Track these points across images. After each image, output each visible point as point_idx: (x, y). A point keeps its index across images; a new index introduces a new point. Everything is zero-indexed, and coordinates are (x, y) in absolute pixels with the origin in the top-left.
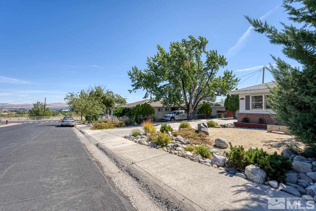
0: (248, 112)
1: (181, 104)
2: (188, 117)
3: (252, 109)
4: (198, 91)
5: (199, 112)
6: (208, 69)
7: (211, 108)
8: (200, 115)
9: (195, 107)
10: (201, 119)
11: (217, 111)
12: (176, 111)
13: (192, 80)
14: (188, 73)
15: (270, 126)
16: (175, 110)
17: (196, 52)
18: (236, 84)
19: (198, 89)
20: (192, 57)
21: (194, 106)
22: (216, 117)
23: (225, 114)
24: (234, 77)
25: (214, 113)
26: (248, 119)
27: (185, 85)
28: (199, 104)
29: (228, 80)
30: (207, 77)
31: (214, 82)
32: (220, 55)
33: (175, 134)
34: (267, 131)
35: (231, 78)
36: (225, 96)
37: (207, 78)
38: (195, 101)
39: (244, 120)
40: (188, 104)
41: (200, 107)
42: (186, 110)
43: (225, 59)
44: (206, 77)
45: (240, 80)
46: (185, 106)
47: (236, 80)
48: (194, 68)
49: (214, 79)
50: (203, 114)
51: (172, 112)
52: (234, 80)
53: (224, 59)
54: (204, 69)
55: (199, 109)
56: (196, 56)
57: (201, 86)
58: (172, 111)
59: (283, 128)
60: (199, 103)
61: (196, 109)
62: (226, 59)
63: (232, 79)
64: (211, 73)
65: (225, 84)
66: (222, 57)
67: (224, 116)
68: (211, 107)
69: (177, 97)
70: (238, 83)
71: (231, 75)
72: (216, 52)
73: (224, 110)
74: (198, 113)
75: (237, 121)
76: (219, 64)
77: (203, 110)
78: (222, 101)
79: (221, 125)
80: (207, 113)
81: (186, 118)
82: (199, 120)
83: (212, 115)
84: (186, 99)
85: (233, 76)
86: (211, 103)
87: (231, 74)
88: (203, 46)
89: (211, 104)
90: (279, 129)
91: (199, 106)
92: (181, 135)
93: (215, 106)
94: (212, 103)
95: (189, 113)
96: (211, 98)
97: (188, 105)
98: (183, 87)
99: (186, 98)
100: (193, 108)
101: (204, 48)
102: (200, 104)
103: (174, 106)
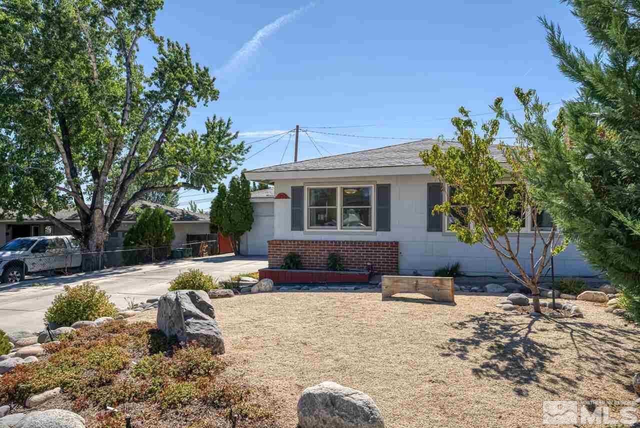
0: (298, 235)
1: (56, 209)
2: (86, 258)
3: (308, 228)
4: (126, 165)
5: (131, 239)
6: (163, 100)
7: (171, 226)
8: (135, 249)
9: (116, 222)
10: (136, 264)
11: (188, 236)
12: (32, 238)
13: (103, 121)
14: (87, 95)
15: (390, 279)
16: (29, 236)
17: (120, 27)
18: (238, 159)
19: (128, 162)
20: (104, 43)
21: (111, 217)
22: (186, 254)
23: (212, 243)
24: (235, 137)
25: (178, 242)
26: (299, 256)
27: (75, 139)
28: (129, 212)
29: (221, 146)
30: (157, 124)
31: (179, 145)
32: (197, 65)
33: (16, 388)
34: (379, 296)
35: (229, 140)
36: (208, 192)
37: (157, 128)
38: (116, 202)
39: (289, 262)
40: (88, 212)
41: (135, 224)
42: (76, 234)
43: (211, 78)
44: (153, 124)
45: (250, 147)
46: (73, 218)
47: (241, 146)
48: (113, 85)
49: (179, 135)
50: (144, 246)
51: (11, 243)
52: (234, 146)
53: (209, 80)
54: (148, 96)
55: (128, 228)
56: (117, 42)
57: (137, 154)
58: (14, 237)
59: (427, 282)
60: (130, 208)
61: (119, 229)
62: (214, 79)
63: (229, 144)
64: (172, 115)
65: (213, 153)
66: (203, 70)
67: (207, 249)
68: (171, 222)
69: (37, 182)
70: (246, 156)
71: (229, 131)
72: (185, 49)
73: (207, 231)
74: (126, 244)
75: (267, 267)
76: (196, 88)
77: (143, 234)
78: (192, 206)
79: (226, 285)
80: (158, 241)
81: (76, 262)
82: (131, 268)
83: (172, 249)
84: (78, 194)
85: (231, 137)
86: (167, 211)
87: (228, 127)
88: (145, 11)
89: (169, 213)
90: (416, 287)
91: (128, 219)
92: (63, 385)
93: (181, 219)
94: (172, 212)
95: (92, 243)
96: (163, 197)
97: (86, 216)
98: (67, 144)
99: (78, 187)
100: (107, 226)
101: (148, 22)
102: (132, 213)
103: (20, 218)
